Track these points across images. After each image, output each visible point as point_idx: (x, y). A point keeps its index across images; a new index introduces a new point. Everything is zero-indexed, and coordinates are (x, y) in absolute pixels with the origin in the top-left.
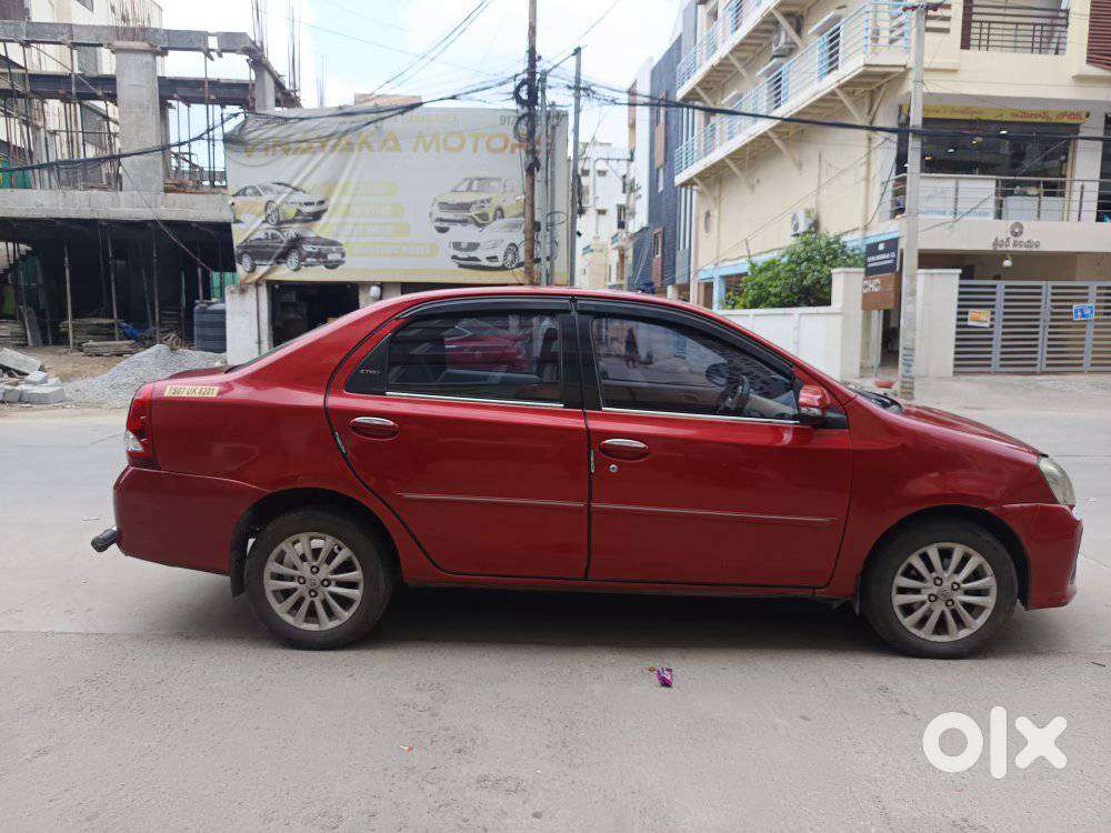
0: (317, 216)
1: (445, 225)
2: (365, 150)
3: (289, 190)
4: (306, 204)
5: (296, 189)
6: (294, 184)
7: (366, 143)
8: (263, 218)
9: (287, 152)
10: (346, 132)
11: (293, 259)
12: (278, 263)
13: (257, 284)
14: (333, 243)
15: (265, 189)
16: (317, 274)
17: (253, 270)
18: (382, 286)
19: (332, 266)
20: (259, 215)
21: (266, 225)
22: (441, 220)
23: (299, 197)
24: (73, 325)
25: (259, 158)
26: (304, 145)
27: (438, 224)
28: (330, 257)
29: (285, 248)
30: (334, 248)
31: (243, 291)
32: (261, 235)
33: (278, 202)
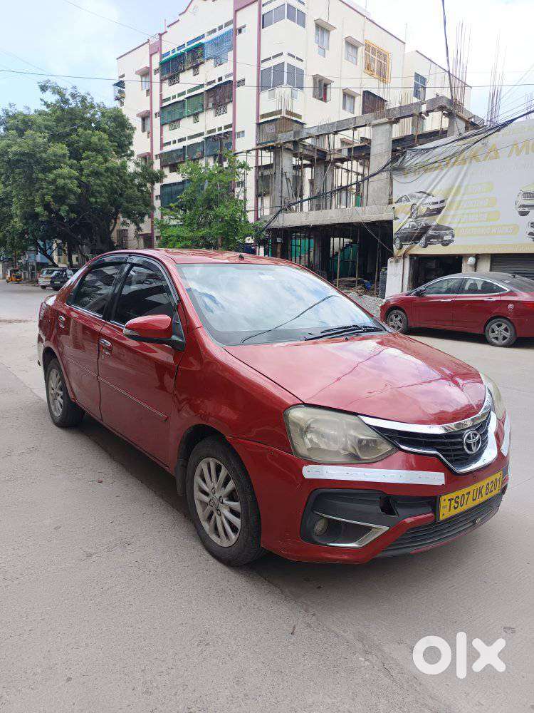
0: (439, 211)
1: (527, 209)
2: (474, 161)
3: (425, 195)
4: (433, 203)
5: (429, 195)
6: (428, 192)
7: (474, 157)
8: (409, 215)
9: (426, 171)
10: (463, 151)
11: (423, 240)
12: (416, 243)
13: (404, 256)
14: (448, 229)
15: (412, 196)
16: (436, 249)
17: (401, 248)
18: (477, 257)
19: (446, 244)
20: (407, 214)
21: (411, 219)
22: (523, 206)
23: (431, 200)
24: (339, 281)
25: (411, 177)
26: (437, 165)
27: (521, 210)
28: (445, 238)
29: (419, 233)
30: (448, 232)
31: (397, 261)
32: (407, 226)
33: (418, 204)
